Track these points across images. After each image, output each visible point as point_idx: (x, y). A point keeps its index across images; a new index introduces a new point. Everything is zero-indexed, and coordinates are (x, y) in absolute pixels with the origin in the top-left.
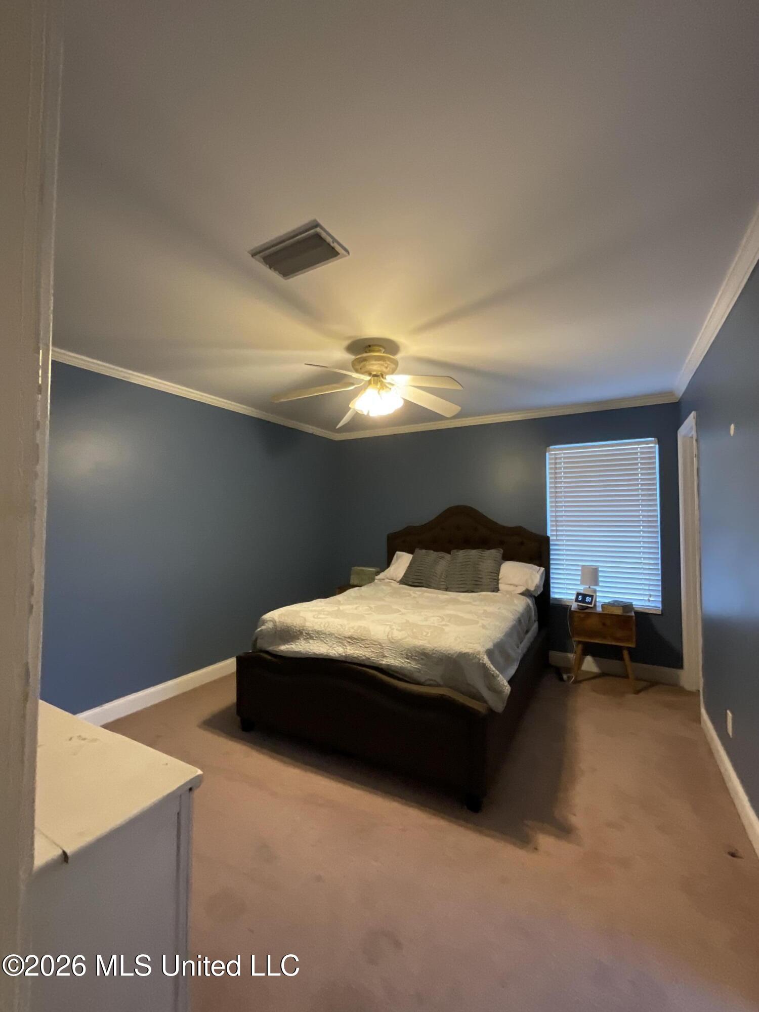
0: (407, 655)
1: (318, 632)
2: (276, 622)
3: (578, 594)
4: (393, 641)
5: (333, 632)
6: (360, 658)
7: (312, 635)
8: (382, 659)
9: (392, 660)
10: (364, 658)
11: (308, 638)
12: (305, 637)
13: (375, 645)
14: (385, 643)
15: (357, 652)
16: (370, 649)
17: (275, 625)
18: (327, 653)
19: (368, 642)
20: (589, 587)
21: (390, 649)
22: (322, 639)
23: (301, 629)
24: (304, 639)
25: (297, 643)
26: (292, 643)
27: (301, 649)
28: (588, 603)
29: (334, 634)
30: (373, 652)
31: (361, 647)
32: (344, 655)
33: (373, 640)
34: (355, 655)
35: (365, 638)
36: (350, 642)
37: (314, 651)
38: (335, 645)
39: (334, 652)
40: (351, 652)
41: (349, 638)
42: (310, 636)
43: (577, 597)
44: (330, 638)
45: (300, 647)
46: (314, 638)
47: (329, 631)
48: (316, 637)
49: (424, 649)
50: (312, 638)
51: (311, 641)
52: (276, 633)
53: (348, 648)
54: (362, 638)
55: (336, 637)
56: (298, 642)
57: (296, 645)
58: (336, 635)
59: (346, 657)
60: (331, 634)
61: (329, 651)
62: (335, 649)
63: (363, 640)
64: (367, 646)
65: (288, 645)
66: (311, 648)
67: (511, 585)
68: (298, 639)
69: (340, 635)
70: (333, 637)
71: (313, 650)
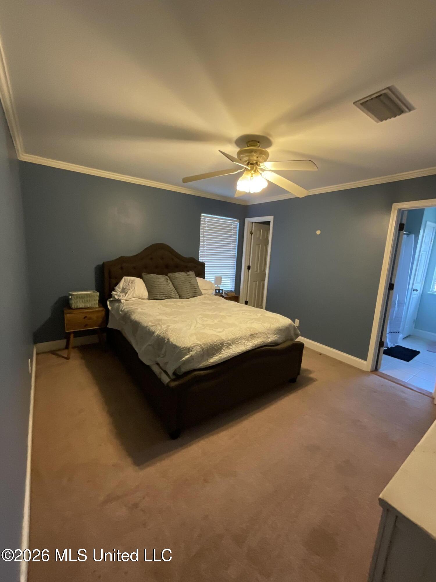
0: (275, 333)
1: (233, 340)
2: (201, 345)
3: (216, 290)
4: (268, 329)
5: (241, 336)
6: (261, 344)
7: (230, 343)
8: (268, 340)
9: (272, 338)
10: (262, 343)
11: (228, 346)
12: (225, 346)
13: (263, 334)
14: (266, 331)
15: (258, 341)
16: (262, 337)
17: (202, 348)
18: (245, 349)
19: (260, 334)
20: (217, 286)
21: (269, 334)
22: (237, 342)
23: (221, 342)
24: (226, 348)
25: (222, 353)
26: (218, 354)
27: (228, 355)
28: (221, 293)
29: (242, 337)
30: (264, 338)
31: (258, 338)
32: (254, 346)
33: (261, 332)
34: (259, 343)
35: (257, 333)
36: (252, 338)
37: (238, 351)
38: (246, 343)
39: (248, 346)
40: (256, 342)
41: (250, 336)
42: (228, 344)
43: (216, 291)
44: (241, 340)
45: (226, 353)
46: (232, 344)
47: (239, 337)
48: (233, 343)
49: (279, 328)
50: (230, 345)
51: (231, 347)
52: (204, 352)
53: (253, 341)
54: (256, 333)
55: (244, 338)
56: (222, 351)
57: (222, 354)
58: (243, 337)
59: (255, 346)
60: (241, 338)
61: (246, 347)
62: (247, 345)
63: (257, 334)
64: (260, 336)
65: (215, 357)
66: (234, 350)
67: (204, 290)
68: (222, 349)
69: (245, 336)
70: (242, 339)
71: (236, 351)
